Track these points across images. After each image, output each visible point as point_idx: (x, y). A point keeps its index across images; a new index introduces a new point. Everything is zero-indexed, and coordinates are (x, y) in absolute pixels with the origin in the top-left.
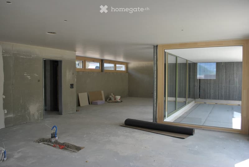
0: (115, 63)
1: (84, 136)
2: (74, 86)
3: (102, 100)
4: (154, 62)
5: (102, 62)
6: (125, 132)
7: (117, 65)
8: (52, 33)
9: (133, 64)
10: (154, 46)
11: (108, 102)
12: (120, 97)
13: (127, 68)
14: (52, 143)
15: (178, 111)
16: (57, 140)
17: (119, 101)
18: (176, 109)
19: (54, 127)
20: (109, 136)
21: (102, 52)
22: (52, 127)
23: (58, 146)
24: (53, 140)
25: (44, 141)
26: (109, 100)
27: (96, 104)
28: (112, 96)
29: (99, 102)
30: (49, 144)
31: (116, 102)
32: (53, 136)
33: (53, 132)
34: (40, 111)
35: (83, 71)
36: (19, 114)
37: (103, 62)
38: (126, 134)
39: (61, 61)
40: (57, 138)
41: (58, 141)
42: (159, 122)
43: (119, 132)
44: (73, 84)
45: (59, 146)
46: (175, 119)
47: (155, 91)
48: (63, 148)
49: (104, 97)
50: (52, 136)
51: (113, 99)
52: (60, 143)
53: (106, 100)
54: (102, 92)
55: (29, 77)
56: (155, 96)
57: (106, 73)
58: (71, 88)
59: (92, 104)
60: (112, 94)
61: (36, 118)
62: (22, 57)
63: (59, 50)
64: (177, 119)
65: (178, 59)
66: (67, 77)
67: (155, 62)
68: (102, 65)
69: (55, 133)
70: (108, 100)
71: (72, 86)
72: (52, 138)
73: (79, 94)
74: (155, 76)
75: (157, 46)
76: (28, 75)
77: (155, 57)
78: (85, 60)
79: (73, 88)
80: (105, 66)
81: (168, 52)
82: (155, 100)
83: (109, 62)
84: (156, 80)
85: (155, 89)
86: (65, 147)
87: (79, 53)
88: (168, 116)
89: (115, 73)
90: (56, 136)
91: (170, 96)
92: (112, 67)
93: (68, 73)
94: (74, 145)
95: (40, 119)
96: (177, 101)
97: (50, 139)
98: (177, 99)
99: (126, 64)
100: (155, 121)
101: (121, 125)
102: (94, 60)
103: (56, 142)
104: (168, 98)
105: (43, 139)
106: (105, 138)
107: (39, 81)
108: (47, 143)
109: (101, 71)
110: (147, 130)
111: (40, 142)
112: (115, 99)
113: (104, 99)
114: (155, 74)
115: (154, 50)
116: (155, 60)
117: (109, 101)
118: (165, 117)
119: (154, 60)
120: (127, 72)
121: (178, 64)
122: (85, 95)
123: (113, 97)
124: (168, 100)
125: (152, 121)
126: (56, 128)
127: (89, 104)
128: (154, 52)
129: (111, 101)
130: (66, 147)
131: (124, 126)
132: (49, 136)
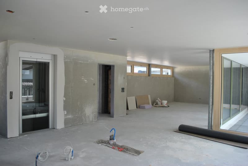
0: (162, 67)
1: (141, 140)
2: (125, 90)
3: (149, 104)
4: (210, 66)
5: (149, 66)
6: (181, 138)
7: (163, 70)
8: (113, 39)
9: (179, 69)
10: (210, 50)
11: (154, 106)
12: (167, 101)
13: (173, 72)
14: (111, 145)
15: (232, 118)
16: (115, 143)
17: (166, 106)
18: (230, 117)
19: (112, 129)
20: (165, 141)
21: (150, 57)
22: (111, 129)
23: (116, 148)
24: (112, 142)
25: (102, 143)
26: (156, 104)
27: (144, 108)
28: (158, 101)
29: (147, 106)
30: (108, 145)
31: (163, 107)
32: (112, 138)
33: (111, 134)
34: (95, 113)
35: (132, 75)
36: (77, 116)
37: (151, 66)
38: (182, 140)
39: (114, 66)
40: (115, 140)
41: (117, 143)
42: (214, 129)
43: (174, 138)
44: (124, 88)
45: (118, 148)
46: (230, 127)
47: (211, 97)
48: (122, 151)
49: (151, 101)
50: (110, 138)
51: (159, 103)
52: (119, 146)
53: (153, 105)
54: (149, 96)
55: (86, 81)
56: (211, 102)
57: (153, 77)
58: (122, 92)
59: (139, 108)
60: (159, 99)
61: (91, 120)
62: (81, 62)
63: (112, 55)
64: (233, 126)
65: (233, 63)
66: (118, 82)
67: (212, 67)
68: (149, 70)
69: (113, 136)
70: (154, 105)
71: (123, 90)
72: (110, 140)
73: (128, 98)
74: (211, 82)
75: (213, 50)
76: (86, 79)
77: (212, 61)
78: (133, 64)
79: (124, 92)
80: (152, 70)
81: (224, 56)
82: (211, 107)
83: (156, 66)
84: (212, 86)
85: (211, 95)
86: (123, 149)
87: (129, 58)
88: (223, 124)
89: (161, 77)
90: (114, 138)
91: (225, 102)
92: (159, 71)
93: (119, 78)
94: (133, 149)
95: (94, 120)
96: (231, 108)
97: (108, 141)
98: (232, 105)
99: (172, 69)
100: (210, 128)
101: (175, 130)
102: (141, 64)
103: (115, 144)
104: (223, 104)
105: (102, 140)
106: (162, 143)
107: (94, 84)
108: (106, 145)
109: (148, 75)
110: (204, 137)
111: (99, 143)
112: (162, 104)
113: (150, 103)
114: (211, 79)
115: (210, 54)
116: (212, 64)
117: (156, 106)
118: (220, 124)
119: (210, 65)
120: (173, 77)
121: (233, 68)
122: (133, 98)
123: (160, 101)
124: (224, 107)
125: (207, 128)
126: (115, 130)
127: (137, 108)
128: (210, 57)
129: (158, 106)
130: (125, 150)
131: (178, 131)
132: (108, 138)
